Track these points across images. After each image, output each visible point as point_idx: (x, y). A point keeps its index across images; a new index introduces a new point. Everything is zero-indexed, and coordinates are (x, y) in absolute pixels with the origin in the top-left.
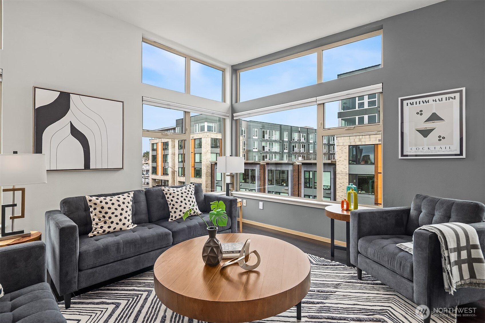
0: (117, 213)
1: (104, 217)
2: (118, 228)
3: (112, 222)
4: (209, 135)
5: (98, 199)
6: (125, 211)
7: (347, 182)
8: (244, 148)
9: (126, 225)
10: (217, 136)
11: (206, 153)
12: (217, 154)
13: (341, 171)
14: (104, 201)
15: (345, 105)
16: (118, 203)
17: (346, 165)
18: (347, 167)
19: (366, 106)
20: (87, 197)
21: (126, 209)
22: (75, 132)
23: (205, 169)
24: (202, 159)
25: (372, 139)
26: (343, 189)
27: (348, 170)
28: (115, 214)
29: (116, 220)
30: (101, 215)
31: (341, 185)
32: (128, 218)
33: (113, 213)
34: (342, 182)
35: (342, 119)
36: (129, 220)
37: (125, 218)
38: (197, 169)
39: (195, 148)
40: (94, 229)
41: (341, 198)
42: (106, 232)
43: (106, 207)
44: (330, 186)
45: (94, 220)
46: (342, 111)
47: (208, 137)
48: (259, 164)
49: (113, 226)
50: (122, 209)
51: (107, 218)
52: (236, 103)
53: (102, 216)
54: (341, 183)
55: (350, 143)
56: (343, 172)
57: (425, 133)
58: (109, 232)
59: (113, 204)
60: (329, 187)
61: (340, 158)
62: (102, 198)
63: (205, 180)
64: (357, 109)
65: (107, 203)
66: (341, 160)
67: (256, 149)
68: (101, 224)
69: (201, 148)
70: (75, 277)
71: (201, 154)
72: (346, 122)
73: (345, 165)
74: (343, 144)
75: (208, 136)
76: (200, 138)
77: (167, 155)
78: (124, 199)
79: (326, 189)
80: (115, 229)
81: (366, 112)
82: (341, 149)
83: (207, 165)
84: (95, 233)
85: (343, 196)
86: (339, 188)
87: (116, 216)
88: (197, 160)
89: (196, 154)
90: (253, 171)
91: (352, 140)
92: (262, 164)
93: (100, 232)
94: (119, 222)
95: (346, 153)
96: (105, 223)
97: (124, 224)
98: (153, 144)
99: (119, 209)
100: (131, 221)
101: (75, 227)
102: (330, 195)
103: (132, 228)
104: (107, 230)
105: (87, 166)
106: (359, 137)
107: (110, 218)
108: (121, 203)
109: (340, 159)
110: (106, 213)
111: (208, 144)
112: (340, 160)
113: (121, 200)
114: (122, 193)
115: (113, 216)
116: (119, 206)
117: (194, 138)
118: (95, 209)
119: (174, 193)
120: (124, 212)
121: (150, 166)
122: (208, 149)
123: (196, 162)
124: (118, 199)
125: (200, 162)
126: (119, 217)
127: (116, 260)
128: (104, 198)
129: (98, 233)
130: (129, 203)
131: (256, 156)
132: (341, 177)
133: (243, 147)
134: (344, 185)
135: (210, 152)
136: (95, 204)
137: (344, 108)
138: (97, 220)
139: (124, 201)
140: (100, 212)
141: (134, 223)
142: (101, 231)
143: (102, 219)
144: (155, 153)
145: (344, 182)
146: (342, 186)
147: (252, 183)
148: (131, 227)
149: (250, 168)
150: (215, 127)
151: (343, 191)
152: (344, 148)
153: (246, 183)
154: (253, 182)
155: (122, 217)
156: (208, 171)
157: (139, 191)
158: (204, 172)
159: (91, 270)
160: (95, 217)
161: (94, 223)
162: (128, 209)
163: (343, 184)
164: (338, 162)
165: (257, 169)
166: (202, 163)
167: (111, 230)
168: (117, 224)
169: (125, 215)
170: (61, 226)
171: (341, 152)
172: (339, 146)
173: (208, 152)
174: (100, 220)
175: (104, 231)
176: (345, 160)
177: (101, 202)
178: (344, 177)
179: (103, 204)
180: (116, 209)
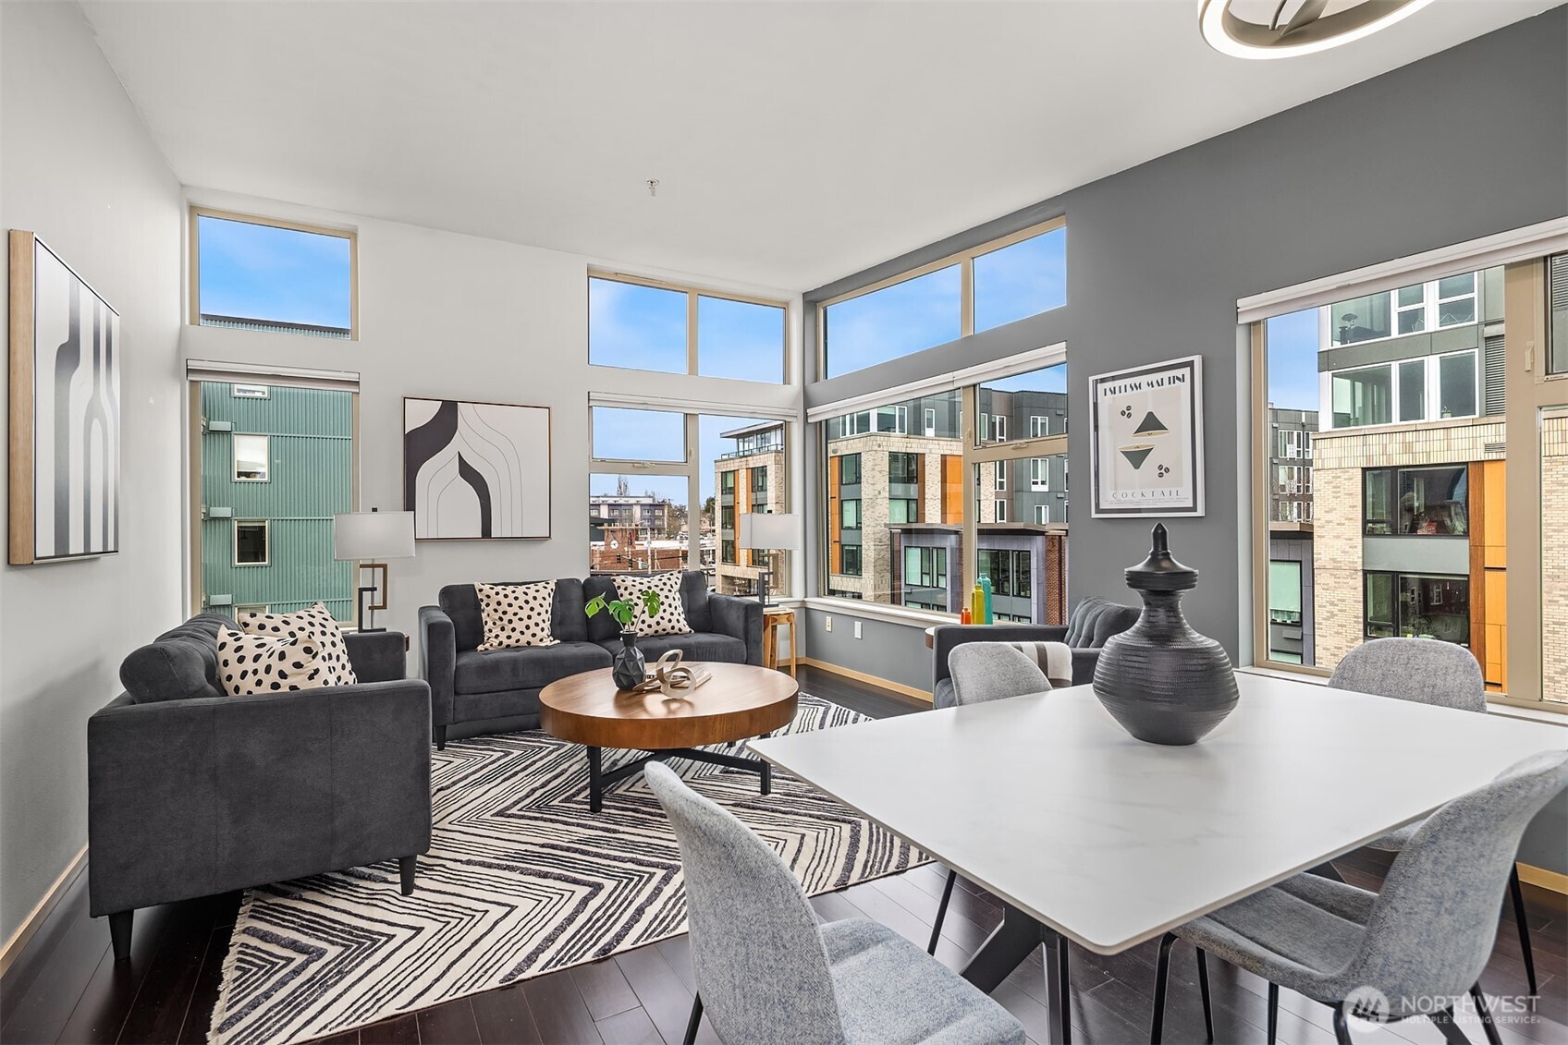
0: (523, 614)
1: (501, 619)
2: (523, 642)
3: (513, 630)
4: (885, 444)
5: (492, 589)
6: (536, 612)
7: (1355, 601)
8: (1002, 480)
9: (538, 637)
10: (909, 445)
11: (873, 500)
12: (910, 502)
13: (1330, 559)
14: (502, 593)
15: (1347, 324)
16: (526, 598)
17: (1350, 539)
18: (1356, 547)
19: (1432, 322)
20: (476, 584)
21: (538, 609)
22: (467, 472)
23: (872, 548)
24: (863, 518)
25: (1455, 444)
26: (1339, 625)
27: (1360, 555)
28: (518, 616)
29: (520, 626)
30: (496, 616)
31: (1335, 609)
32: (542, 625)
33: (515, 614)
34: (1339, 600)
35: (1334, 375)
36: (543, 630)
37: (537, 625)
38: (847, 548)
39: (842, 484)
40: (486, 639)
41: (1335, 655)
42: (504, 645)
43: (505, 602)
44: (1301, 614)
45: (486, 622)
46: (1337, 345)
47: (881, 449)
48: (1042, 533)
49: (516, 635)
50: (532, 609)
51: (505, 622)
52: (816, 381)
53: (497, 618)
54: (1332, 604)
55: (1369, 458)
56: (1340, 562)
57: (1137, 458)
58: (508, 646)
59: (516, 598)
60: (1297, 618)
61: (1326, 512)
62: (499, 588)
63: (872, 581)
64: (1395, 333)
65: (506, 596)
66: (1331, 522)
67: (1043, 483)
68: (497, 631)
69: (860, 483)
70: (450, 702)
71: (859, 501)
72: (1359, 385)
73: (1346, 539)
74: (1340, 463)
75: (879, 446)
76: (856, 454)
77: (763, 505)
78: (537, 591)
79: (1284, 624)
80: (518, 641)
81: (1432, 343)
82: (1332, 482)
83: (878, 536)
84: (487, 645)
85: (1341, 648)
86: (1327, 619)
87: (521, 619)
88: (850, 520)
89: (845, 504)
90: (1024, 557)
91: (1376, 450)
92: (1052, 532)
93: (494, 644)
94: (525, 630)
95: (1351, 494)
96: (503, 629)
97: (534, 635)
98: (726, 472)
99: (527, 607)
100: (547, 632)
101: (449, 623)
102: (1299, 643)
103: (549, 644)
104: (506, 642)
105: (486, 532)
106: (1404, 438)
107: (510, 622)
108: (530, 598)
109: (1329, 517)
110: (505, 613)
111: (880, 472)
112: (1328, 522)
113: (531, 593)
114: (535, 583)
115: (515, 619)
116: (527, 602)
117: (839, 454)
118: (488, 605)
119: (633, 585)
120: (534, 614)
121: (717, 536)
122: (879, 487)
123: (845, 525)
124: (526, 591)
125: (859, 528)
126: (526, 622)
127: (511, 687)
128: (503, 587)
129: (491, 645)
130: (544, 599)
131: (1043, 507)
132: (1331, 581)
133: (998, 480)
134: (1345, 611)
135: (888, 496)
136: (488, 597)
137: (1344, 336)
138: (490, 624)
139: (536, 594)
140: (496, 611)
141: (554, 635)
142: (496, 642)
143: (498, 623)
144: (729, 499)
145: (1344, 600)
146: (1337, 615)
147: (1019, 595)
148: (547, 642)
149: (1012, 545)
150: (902, 418)
151: (1341, 633)
152: (1345, 479)
153: (999, 594)
154: (1022, 594)
155: (531, 623)
156: (882, 553)
157: (573, 582)
158: (869, 554)
159: (472, 697)
160: (488, 619)
161: (486, 628)
162: (542, 610)
163: (1341, 606)
164: (1319, 527)
165: (1036, 547)
166: (863, 531)
167: (512, 642)
168: (522, 633)
169: (535, 618)
170: (431, 621)
171: (1333, 492)
172: (1322, 472)
173: (882, 496)
174: (494, 624)
175: (501, 643)
176: (1351, 519)
177: (497, 594)
178: (1345, 581)
179: (501, 597)
180: (521, 608)
